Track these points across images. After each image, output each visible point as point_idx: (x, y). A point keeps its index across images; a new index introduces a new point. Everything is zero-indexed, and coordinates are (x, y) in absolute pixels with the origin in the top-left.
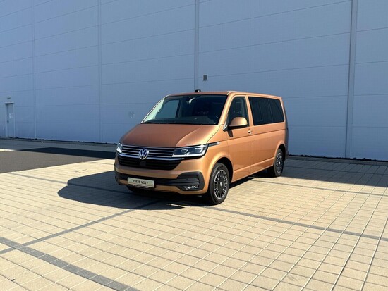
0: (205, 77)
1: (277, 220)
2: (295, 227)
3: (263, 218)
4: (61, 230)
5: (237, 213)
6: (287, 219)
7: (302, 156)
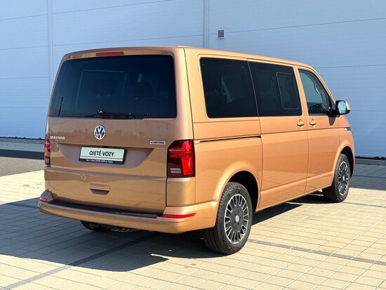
0: (221, 34)
1: (349, 258)
2: (376, 267)
3: (328, 254)
4: (34, 275)
5: (288, 247)
6: (363, 256)
7: (377, 158)
